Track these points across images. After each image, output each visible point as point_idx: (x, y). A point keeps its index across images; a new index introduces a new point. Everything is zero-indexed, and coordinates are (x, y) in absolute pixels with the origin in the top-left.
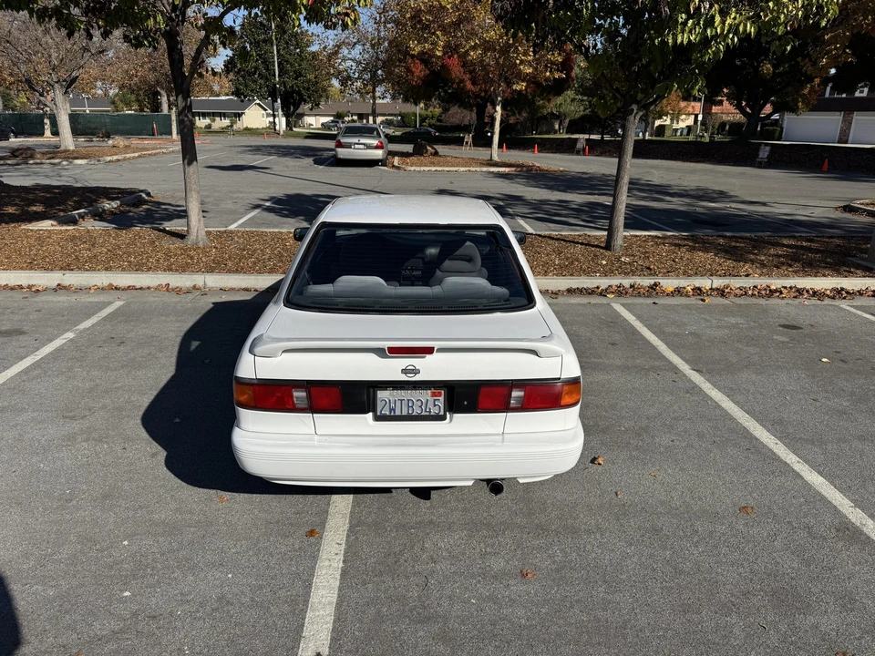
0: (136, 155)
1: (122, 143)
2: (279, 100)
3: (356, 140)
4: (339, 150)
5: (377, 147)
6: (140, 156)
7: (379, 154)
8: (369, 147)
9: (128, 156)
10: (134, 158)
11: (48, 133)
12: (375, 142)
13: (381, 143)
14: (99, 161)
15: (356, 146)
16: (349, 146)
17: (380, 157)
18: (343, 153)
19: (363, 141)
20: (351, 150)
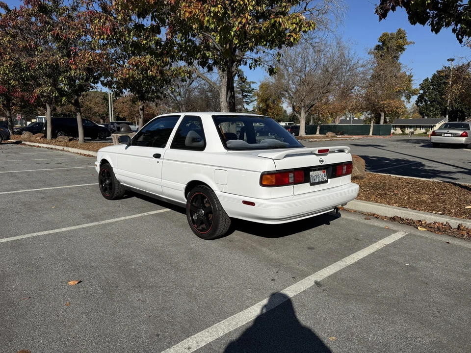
0: (329, 139)
1: (330, 135)
2: (447, 116)
3: (446, 131)
4: (432, 137)
5: (462, 136)
6: (330, 140)
7: (463, 140)
8: (455, 135)
9: (323, 139)
10: (327, 140)
11: (318, 133)
12: (460, 132)
13: (466, 133)
14: (305, 141)
15: (446, 135)
16: (440, 134)
17: (463, 142)
18: (435, 139)
19: (451, 131)
20: (441, 137)
